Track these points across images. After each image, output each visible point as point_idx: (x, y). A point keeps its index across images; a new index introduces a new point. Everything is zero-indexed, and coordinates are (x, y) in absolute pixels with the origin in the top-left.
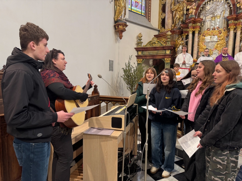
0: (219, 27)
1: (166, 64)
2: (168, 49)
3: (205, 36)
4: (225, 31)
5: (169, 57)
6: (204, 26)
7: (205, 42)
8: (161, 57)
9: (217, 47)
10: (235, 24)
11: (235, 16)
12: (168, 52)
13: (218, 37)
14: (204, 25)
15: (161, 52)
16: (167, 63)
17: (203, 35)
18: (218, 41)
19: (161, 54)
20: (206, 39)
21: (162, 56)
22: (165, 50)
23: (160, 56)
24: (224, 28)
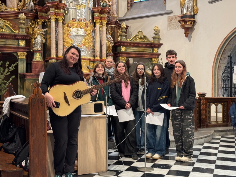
0: (85, 19)
1: (21, 62)
2: (22, 39)
3: (70, 28)
4: (91, 24)
5: (24, 50)
6: (68, 14)
7: (71, 35)
8: (12, 50)
9: (85, 43)
10: (100, 18)
11: (101, 9)
12: (22, 43)
13: (85, 31)
14: (68, 12)
15: (12, 43)
16: (22, 60)
17: (68, 26)
18: (85, 36)
19: (11, 46)
20: (72, 31)
21: (14, 48)
22: (18, 39)
23: (11, 48)
24: (90, 21)
